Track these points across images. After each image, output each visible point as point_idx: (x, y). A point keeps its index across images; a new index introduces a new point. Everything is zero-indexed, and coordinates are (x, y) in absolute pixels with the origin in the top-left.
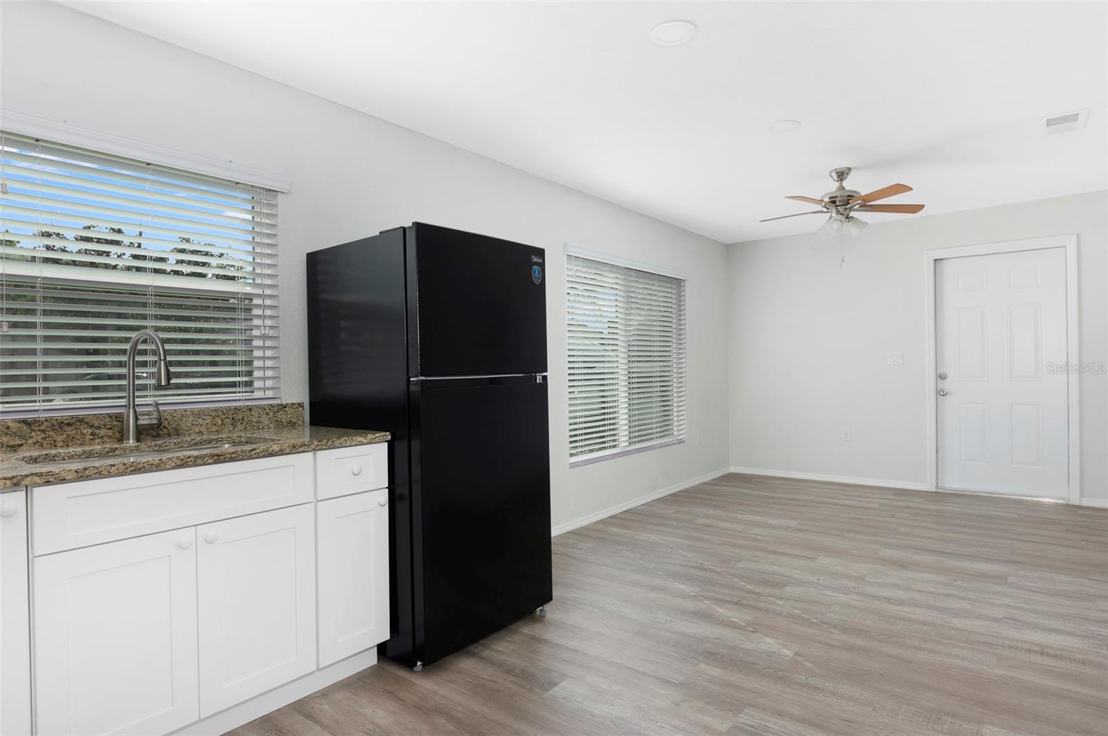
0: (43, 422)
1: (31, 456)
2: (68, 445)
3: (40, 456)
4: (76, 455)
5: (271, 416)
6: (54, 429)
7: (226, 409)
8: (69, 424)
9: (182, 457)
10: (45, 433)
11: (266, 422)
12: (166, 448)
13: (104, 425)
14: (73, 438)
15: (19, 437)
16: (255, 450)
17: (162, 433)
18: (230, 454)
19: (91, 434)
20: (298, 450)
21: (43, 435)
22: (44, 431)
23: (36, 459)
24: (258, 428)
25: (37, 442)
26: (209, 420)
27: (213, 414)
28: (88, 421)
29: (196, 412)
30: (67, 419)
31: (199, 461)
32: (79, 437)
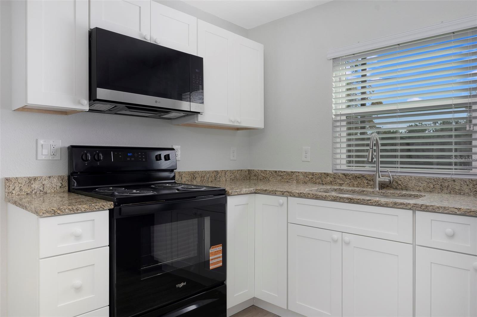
0: (350, 175)
1: (334, 188)
2: (358, 187)
3: (337, 189)
4: (349, 191)
5: (471, 187)
6: (353, 179)
7: (436, 179)
8: (359, 178)
9: (335, 196)
10: (350, 180)
11: (467, 191)
12: (386, 195)
13: (372, 180)
14: (360, 184)
15: (342, 180)
16: (370, 200)
17: (398, 187)
18: (356, 199)
19: (367, 183)
20: (398, 207)
21: (350, 181)
22: (350, 179)
23: (336, 189)
24: (460, 194)
25: (348, 183)
26: (425, 184)
27: (428, 181)
28: (366, 177)
29: (418, 178)
30: (358, 175)
31: (341, 200)
32: (362, 184)
